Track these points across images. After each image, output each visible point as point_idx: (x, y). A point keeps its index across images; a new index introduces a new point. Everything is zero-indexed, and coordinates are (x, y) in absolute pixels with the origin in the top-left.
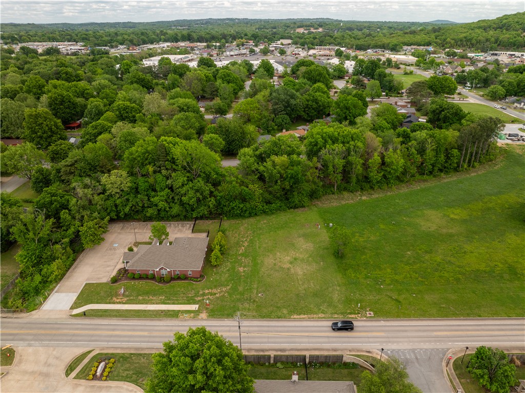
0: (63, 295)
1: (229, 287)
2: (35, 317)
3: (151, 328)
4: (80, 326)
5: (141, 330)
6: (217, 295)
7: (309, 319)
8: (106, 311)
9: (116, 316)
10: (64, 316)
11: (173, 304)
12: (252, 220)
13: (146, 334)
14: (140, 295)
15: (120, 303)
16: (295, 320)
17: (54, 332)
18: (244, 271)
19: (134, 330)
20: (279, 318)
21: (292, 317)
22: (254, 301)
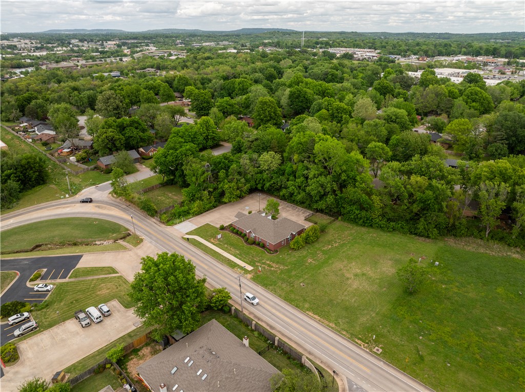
0: (191, 224)
1: (286, 268)
2: (167, 230)
3: (212, 266)
4: (180, 245)
5: (206, 264)
6: (272, 269)
7: (319, 322)
8: (200, 243)
9: (202, 249)
10: (179, 236)
11: (240, 259)
12: (364, 230)
13: (206, 267)
14: (227, 244)
15: (212, 243)
16: (308, 316)
17: (167, 242)
18: (311, 262)
19: (202, 262)
20: (297, 307)
21: (307, 312)
22: (293, 286)
